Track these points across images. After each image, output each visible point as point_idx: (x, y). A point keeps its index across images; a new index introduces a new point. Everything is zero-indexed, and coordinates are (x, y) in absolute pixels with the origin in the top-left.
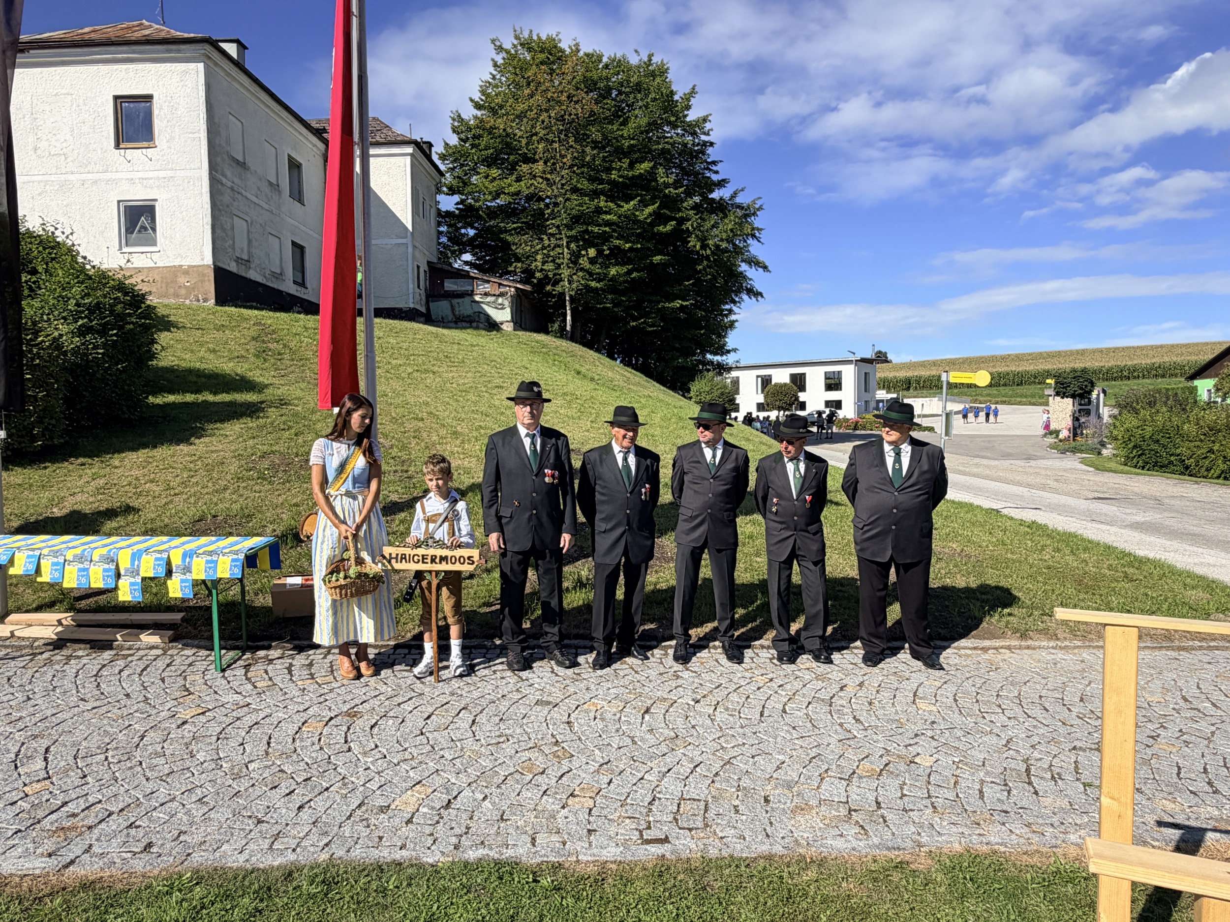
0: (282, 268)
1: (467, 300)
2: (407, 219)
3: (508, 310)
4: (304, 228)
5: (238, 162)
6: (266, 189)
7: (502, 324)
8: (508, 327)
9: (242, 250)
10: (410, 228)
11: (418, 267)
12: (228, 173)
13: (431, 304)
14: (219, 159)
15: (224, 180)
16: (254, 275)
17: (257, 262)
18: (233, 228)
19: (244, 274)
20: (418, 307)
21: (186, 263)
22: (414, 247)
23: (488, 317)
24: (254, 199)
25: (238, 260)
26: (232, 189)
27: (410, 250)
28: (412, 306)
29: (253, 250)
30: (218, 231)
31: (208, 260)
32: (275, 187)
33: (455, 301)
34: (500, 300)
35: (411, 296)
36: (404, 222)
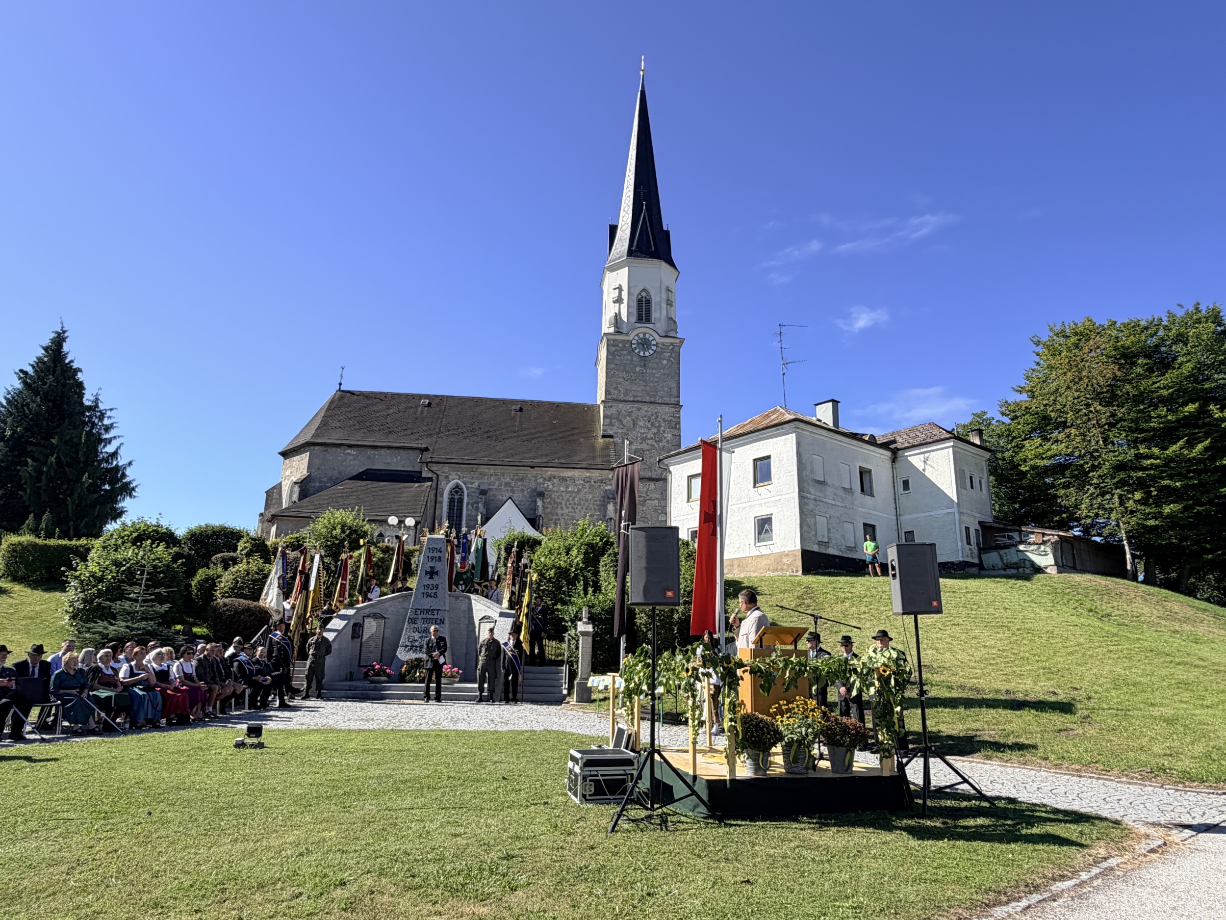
0: (856, 544)
1: (1013, 550)
2: (952, 492)
3: (1051, 556)
4: (874, 512)
5: (819, 482)
6: (841, 493)
7: (1046, 568)
8: (1052, 571)
9: (823, 536)
10: (956, 500)
11: (967, 529)
12: (813, 491)
13: (983, 556)
14: (805, 485)
15: (809, 496)
16: (831, 551)
17: (834, 542)
18: (815, 524)
19: (824, 552)
20: (970, 560)
21: (787, 549)
22: (961, 513)
23: (1032, 563)
24: (833, 502)
25: (820, 543)
26: (815, 500)
27: (957, 516)
28: (961, 559)
29: (831, 535)
30: (805, 528)
31: (799, 547)
32: (849, 491)
33: (1002, 552)
34: (1042, 547)
35: (960, 552)
36: (951, 496)
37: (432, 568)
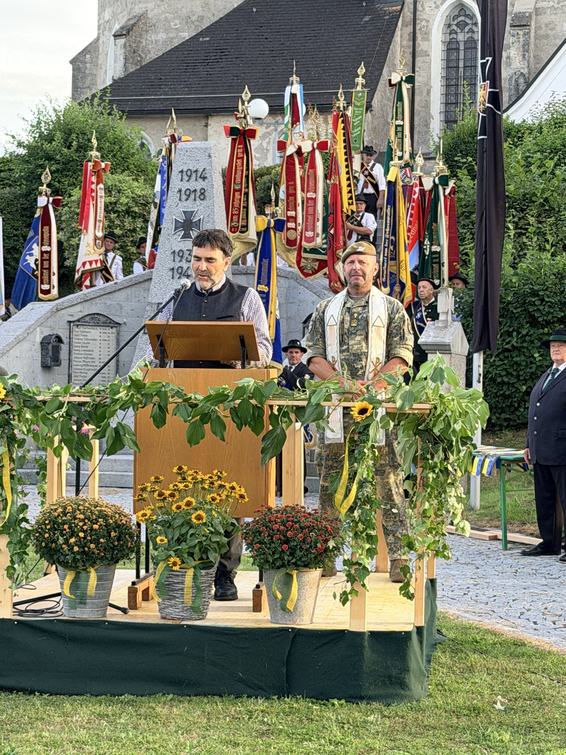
37: (188, 214)
